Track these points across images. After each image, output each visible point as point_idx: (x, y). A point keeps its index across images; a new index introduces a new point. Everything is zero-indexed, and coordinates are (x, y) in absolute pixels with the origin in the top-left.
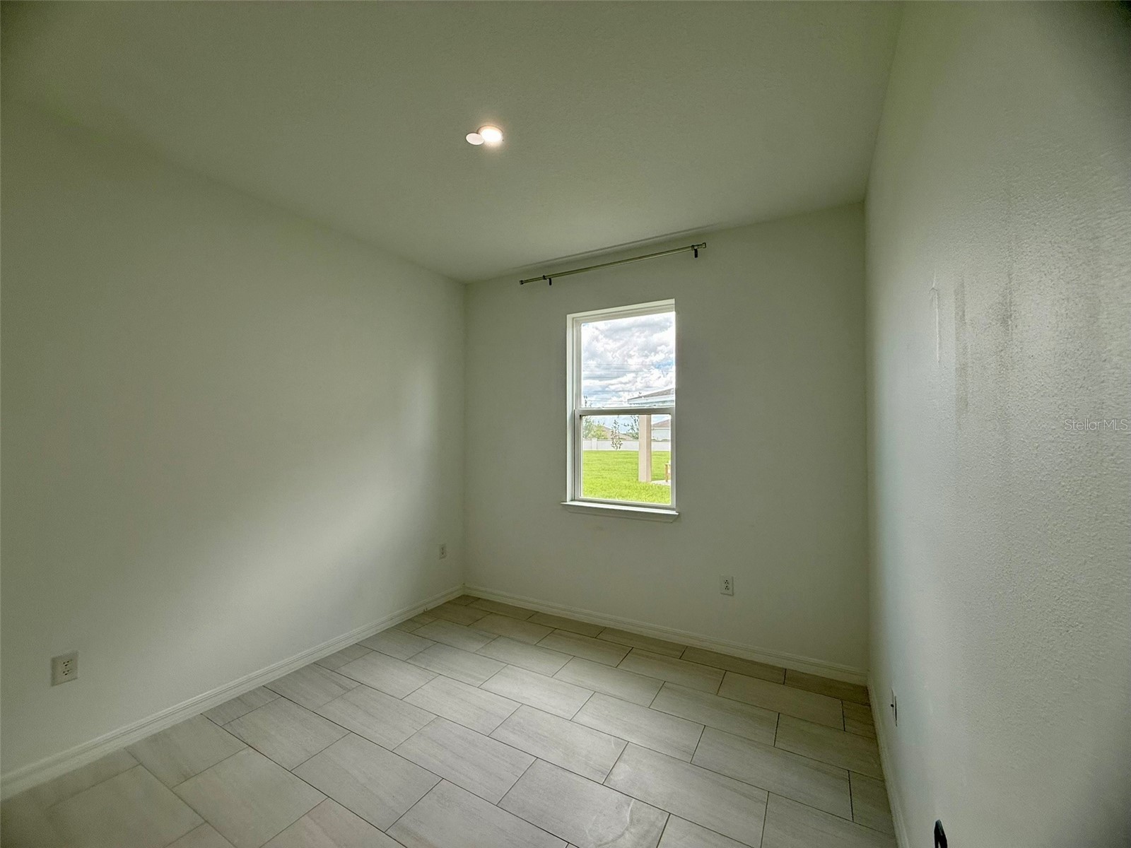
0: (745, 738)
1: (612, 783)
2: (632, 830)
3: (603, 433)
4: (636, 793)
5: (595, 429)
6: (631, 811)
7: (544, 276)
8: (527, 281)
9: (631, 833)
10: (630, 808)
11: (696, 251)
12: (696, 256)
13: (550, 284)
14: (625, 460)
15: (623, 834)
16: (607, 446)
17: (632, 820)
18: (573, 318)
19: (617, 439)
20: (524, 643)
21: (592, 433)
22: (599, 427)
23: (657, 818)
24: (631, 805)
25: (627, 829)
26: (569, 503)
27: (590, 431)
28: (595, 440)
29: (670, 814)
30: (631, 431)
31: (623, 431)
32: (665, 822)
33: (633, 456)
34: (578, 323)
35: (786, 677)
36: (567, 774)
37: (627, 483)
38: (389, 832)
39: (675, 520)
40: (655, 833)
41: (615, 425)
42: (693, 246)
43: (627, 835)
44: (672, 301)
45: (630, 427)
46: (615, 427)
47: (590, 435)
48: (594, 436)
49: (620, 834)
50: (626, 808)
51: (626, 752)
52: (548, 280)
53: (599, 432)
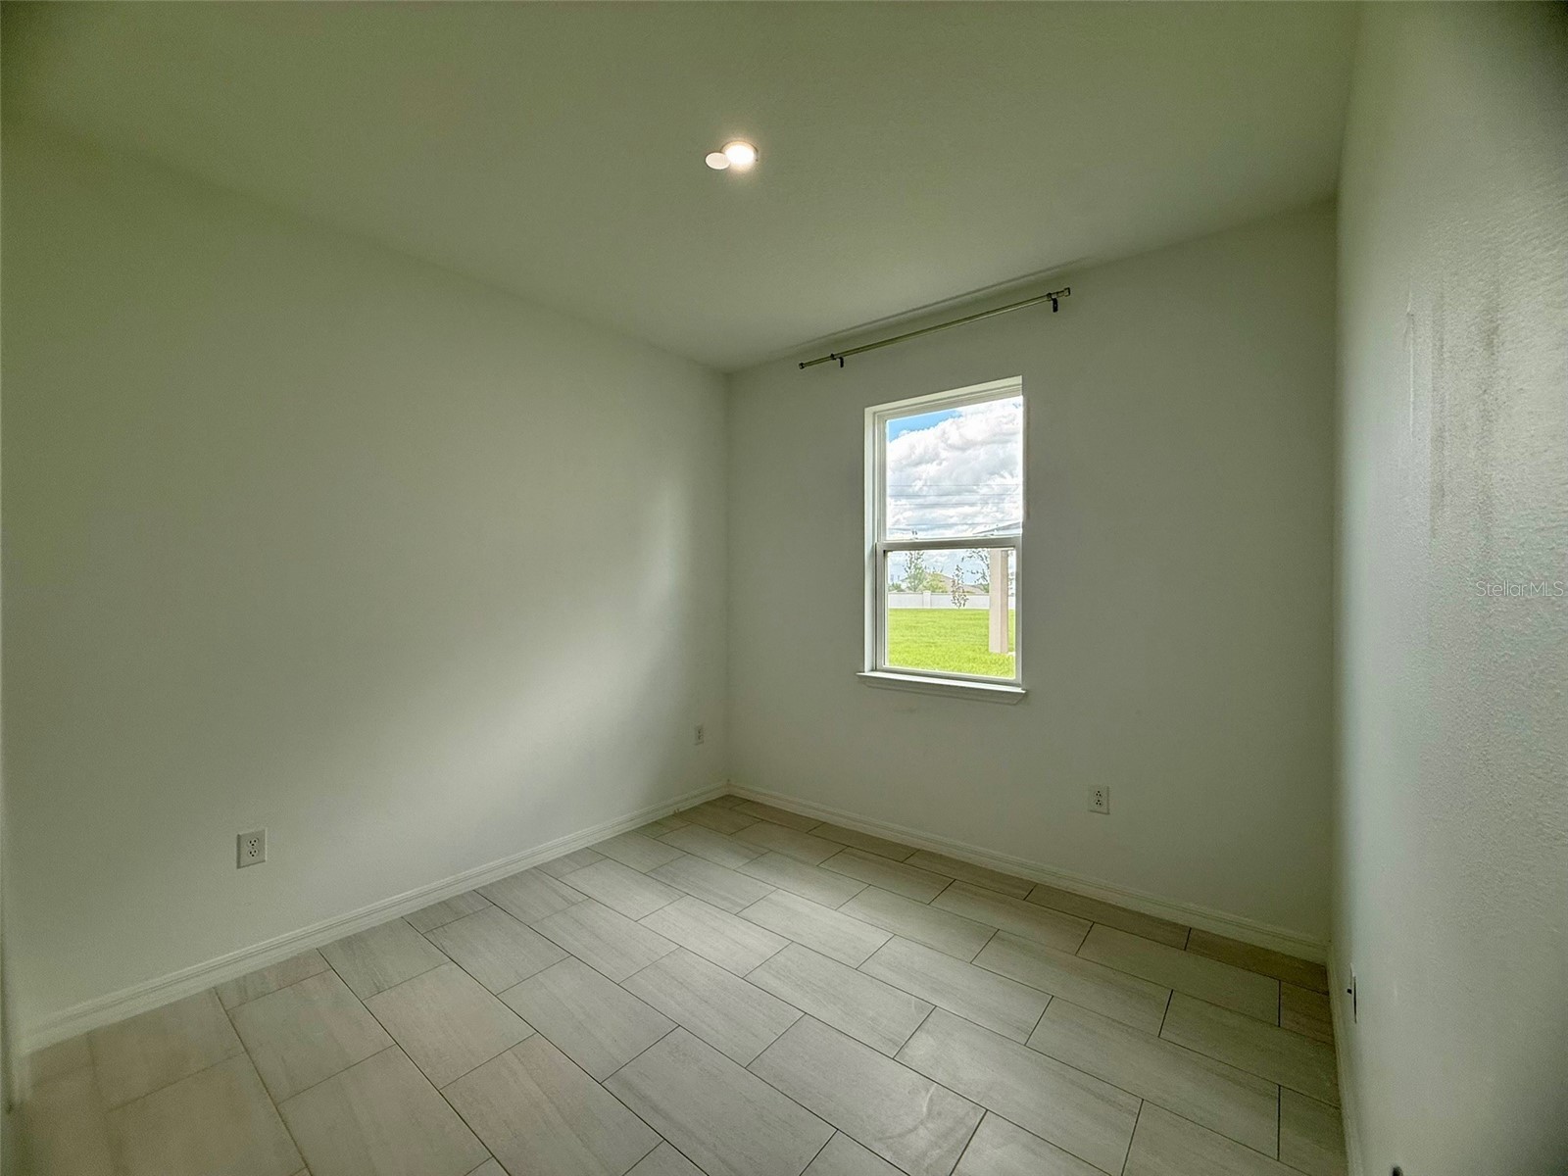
0: (1114, 1020)
1: (907, 1058)
2: (930, 1125)
3: (940, 585)
4: (939, 1076)
5: (929, 578)
6: (931, 1100)
7: (832, 355)
8: (810, 364)
9: (927, 1129)
10: (929, 1095)
11: (1055, 301)
12: (1055, 309)
13: (842, 366)
14: (971, 622)
15: (915, 1128)
16: (945, 602)
17: (930, 1111)
18: (875, 413)
19: (959, 592)
20: (802, 862)
21: (925, 583)
22: (934, 575)
23: (968, 1114)
24: (931, 1092)
25: (922, 1123)
26: (867, 674)
27: (921, 581)
28: (928, 593)
29: (987, 1110)
30: (981, 581)
31: (969, 581)
32: (978, 1121)
33: (982, 616)
34: (881, 418)
35: (1190, 940)
36: (844, 1039)
37: (971, 654)
38: (606, 1084)
39: (1019, 701)
40: (962, 1132)
41: (957, 572)
42: (1050, 295)
43: (922, 1131)
44: (1018, 380)
45: (980, 575)
46: (957, 575)
47: (921, 586)
48: (926, 588)
49: (911, 1127)
50: (923, 1093)
51: (930, 1019)
52: (839, 360)
53: (934, 583)
